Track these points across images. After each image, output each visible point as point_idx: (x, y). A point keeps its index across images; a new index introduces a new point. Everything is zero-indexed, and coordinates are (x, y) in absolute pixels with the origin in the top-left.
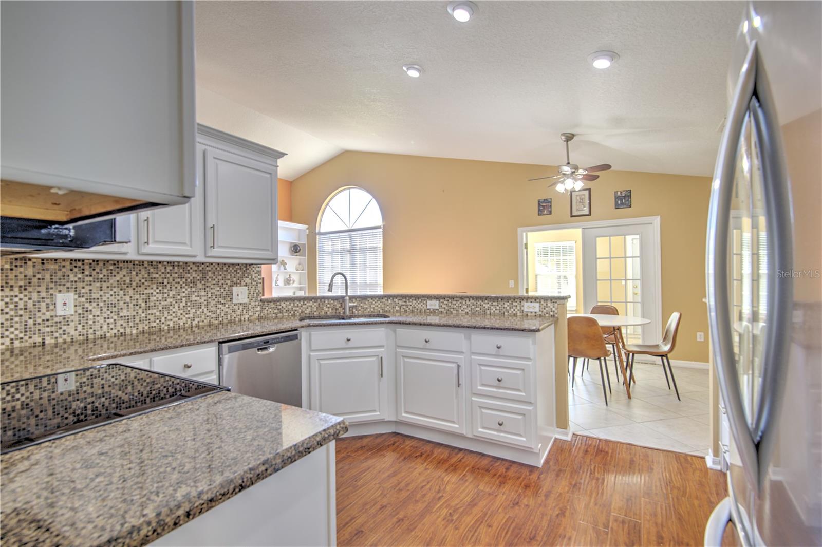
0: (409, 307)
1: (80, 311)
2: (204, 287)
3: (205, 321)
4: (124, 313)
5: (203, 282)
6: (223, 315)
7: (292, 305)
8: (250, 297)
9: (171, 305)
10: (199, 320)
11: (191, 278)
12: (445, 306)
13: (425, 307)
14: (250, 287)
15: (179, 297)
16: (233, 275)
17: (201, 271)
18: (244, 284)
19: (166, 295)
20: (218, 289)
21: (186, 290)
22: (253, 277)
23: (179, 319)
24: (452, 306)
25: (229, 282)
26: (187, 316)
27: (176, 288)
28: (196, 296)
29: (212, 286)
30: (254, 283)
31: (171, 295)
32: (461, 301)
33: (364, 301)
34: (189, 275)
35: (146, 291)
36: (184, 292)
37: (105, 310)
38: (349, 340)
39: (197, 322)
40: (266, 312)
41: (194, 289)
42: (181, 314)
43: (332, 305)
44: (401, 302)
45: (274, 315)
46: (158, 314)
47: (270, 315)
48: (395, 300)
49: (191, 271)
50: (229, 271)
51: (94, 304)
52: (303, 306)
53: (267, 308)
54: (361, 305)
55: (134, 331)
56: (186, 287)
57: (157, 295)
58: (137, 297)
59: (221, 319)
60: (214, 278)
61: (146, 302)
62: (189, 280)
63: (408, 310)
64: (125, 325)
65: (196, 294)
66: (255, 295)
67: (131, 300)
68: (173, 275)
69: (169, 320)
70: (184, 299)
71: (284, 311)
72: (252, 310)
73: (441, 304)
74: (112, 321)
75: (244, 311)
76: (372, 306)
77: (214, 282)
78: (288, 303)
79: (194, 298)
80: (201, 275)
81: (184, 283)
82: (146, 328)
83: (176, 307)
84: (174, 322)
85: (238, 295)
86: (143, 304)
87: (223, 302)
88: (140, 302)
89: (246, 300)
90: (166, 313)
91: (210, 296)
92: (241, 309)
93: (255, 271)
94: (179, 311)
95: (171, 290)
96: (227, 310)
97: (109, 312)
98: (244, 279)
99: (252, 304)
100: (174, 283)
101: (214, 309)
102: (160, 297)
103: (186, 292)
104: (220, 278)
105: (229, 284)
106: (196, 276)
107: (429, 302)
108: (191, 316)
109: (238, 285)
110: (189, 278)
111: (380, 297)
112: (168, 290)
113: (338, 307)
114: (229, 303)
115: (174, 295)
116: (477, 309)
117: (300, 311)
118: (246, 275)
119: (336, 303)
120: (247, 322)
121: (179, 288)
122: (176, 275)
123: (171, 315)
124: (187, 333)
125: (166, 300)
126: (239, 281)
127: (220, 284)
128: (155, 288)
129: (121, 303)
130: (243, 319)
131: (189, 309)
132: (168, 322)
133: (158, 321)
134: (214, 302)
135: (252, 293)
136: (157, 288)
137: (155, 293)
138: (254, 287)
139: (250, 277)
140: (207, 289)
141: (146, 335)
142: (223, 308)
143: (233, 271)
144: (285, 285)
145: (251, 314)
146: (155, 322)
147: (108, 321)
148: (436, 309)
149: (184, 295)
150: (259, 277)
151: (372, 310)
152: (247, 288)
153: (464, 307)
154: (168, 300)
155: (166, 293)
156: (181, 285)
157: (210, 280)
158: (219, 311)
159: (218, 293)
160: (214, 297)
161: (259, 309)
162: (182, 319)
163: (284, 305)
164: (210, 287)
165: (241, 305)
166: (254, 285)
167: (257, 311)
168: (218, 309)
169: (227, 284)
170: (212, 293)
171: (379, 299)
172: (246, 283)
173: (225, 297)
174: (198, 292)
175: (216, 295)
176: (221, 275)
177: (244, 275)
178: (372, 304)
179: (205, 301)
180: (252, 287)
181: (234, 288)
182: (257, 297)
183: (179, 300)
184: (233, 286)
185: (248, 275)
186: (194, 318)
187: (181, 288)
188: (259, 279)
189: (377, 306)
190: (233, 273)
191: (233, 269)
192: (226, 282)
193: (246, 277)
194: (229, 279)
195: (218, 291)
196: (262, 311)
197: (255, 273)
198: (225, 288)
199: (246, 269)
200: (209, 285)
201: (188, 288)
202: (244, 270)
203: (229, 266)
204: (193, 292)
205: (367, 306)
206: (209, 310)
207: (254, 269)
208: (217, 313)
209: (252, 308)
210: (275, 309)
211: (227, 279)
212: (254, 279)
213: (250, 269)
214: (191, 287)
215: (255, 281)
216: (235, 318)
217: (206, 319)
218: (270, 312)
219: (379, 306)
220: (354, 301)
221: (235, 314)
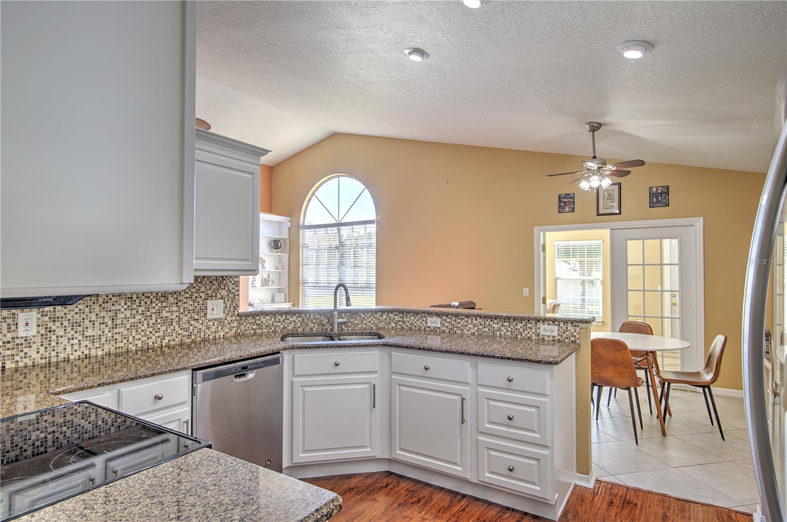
0: (407, 323)
1: (43, 332)
3: (176, 339)
4: (90, 332)
6: (196, 332)
7: (273, 320)
8: (226, 311)
9: (140, 323)
10: (169, 338)
12: (448, 324)
13: (425, 325)
14: (226, 300)
15: (148, 314)
18: (220, 296)
19: (134, 312)
20: (192, 303)
21: (157, 305)
22: (230, 289)
23: (148, 338)
24: (456, 325)
25: (203, 295)
26: (156, 335)
27: (146, 303)
28: (167, 312)
29: (185, 300)
30: (230, 295)
31: (140, 312)
32: (466, 319)
33: (355, 316)
35: (113, 308)
36: (154, 308)
37: (69, 329)
38: (337, 365)
39: (167, 341)
40: (243, 328)
41: (164, 304)
42: (151, 332)
43: (318, 321)
44: (397, 318)
45: (252, 331)
46: (125, 333)
47: (248, 332)
48: (390, 315)
50: (204, 282)
51: (58, 324)
52: (286, 321)
53: (245, 324)
54: (352, 320)
55: (100, 353)
56: (157, 302)
57: (125, 312)
58: (104, 314)
59: (193, 337)
61: (113, 319)
63: (405, 328)
64: (90, 346)
65: (167, 309)
66: (232, 309)
67: (97, 318)
69: (137, 339)
70: (154, 316)
71: (264, 326)
72: (228, 326)
73: (444, 322)
74: (76, 341)
75: (220, 327)
76: (364, 322)
77: (187, 295)
78: (269, 318)
79: (164, 314)
81: (154, 297)
82: (113, 348)
83: (145, 325)
84: (142, 342)
85: (213, 310)
86: (110, 323)
87: (196, 317)
88: (106, 320)
89: (222, 316)
90: (134, 331)
91: (182, 311)
92: (216, 325)
93: (233, 282)
94: (148, 329)
95: (140, 306)
96: (200, 326)
97: (73, 332)
98: (220, 291)
99: (228, 319)
101: (186, 326)
102: (128, 313)
103: (157, 308)
104: (194, 290)
105: (203, 297)
107: (429, 319)
108: (161, 334)
109: (214, 298)
111: (374, 312)
112: (137, 306)
113: (325, 323)
114: (203, 319)
115: (143, 311)
116: (485, 329)
117: (282, 326)
118: (222, 287)
119: (322, 318)
120: (222, 340)
121: (149, 303)
123: (140, 334)
124: (156, 353)
125: (134, 318)
126: (214, 294)
127: (194, 297)
128: (123, 304)
129: (87, 322)
130: (217, 336)
131: (159, 326)
132: (136, 342)
133: (125, 341)
134: (187, 318)
135: (228, 307)
136: (126, 304)
137: (122, 310)
138: (230, 300)
139: (226, 289)
140: (179, 303)
141: (112, 357)
142: (196, 324)
143: (208, 282)
144: (263, 286)
145: (226, 330)
146: (122, 342)
147: (72, 342)
148: (438, 328)
149: (154, 310)
151: (364, 326)
152: (223, 300)
153: (470, 326)
154: (137, 317)
155: (134, 309)
158: (191, 328)
159: (191, 308)
160: (186, 313)
161: (235, 325)
162: (151, 338)
163: (264, 320)
164: (182, 301)
165: (216, 320)
166: (231, 298)
167: (234, 327)
168: (191, 325)
169: (201, 297)
170: (184, 308)
171: (372, 314)
172: (222, 296)
173: (198, 312)
174: (170, 306)
175: (189, 310)
176: (194, 287)
177: (220, 287)
178: (364, 320)
179: (177, 317)
180: (228, 300)
181: (208, 301)
182: (234, 311)
183: (148, 316)
184: (208, 299)
185: (224, 287)
186: (164, 336)
187: (151, 303)
188: (236, 291)
189: (370, 322)
190: (208, 285)
191: (208, 280)
192: (200, 295)
193: (222, 289)
194: (203, 292)
195: (191, 305)
196: (239, 327)
197: (232, 284)
198: (198, 302)
199: (222, 280)
200: (182, 298)
201: (159, 302)
202: (221, 282)
203: (204, 277)
204: (164, 307)
205: (358, 322)
206: (181, 327)
207: (231, 279)
208: (189, 330)
209: (228, 324)
210: (254, 325)
211: (201, 292)
212: (230, 291)
213: (227, 280)
214: (162, 302)
215: (232, 293)
216: (209, 335)
217: (177, 337)
218: (248, 327)
219: (372, 322)
220: (343, 316)
221: (209, 330)
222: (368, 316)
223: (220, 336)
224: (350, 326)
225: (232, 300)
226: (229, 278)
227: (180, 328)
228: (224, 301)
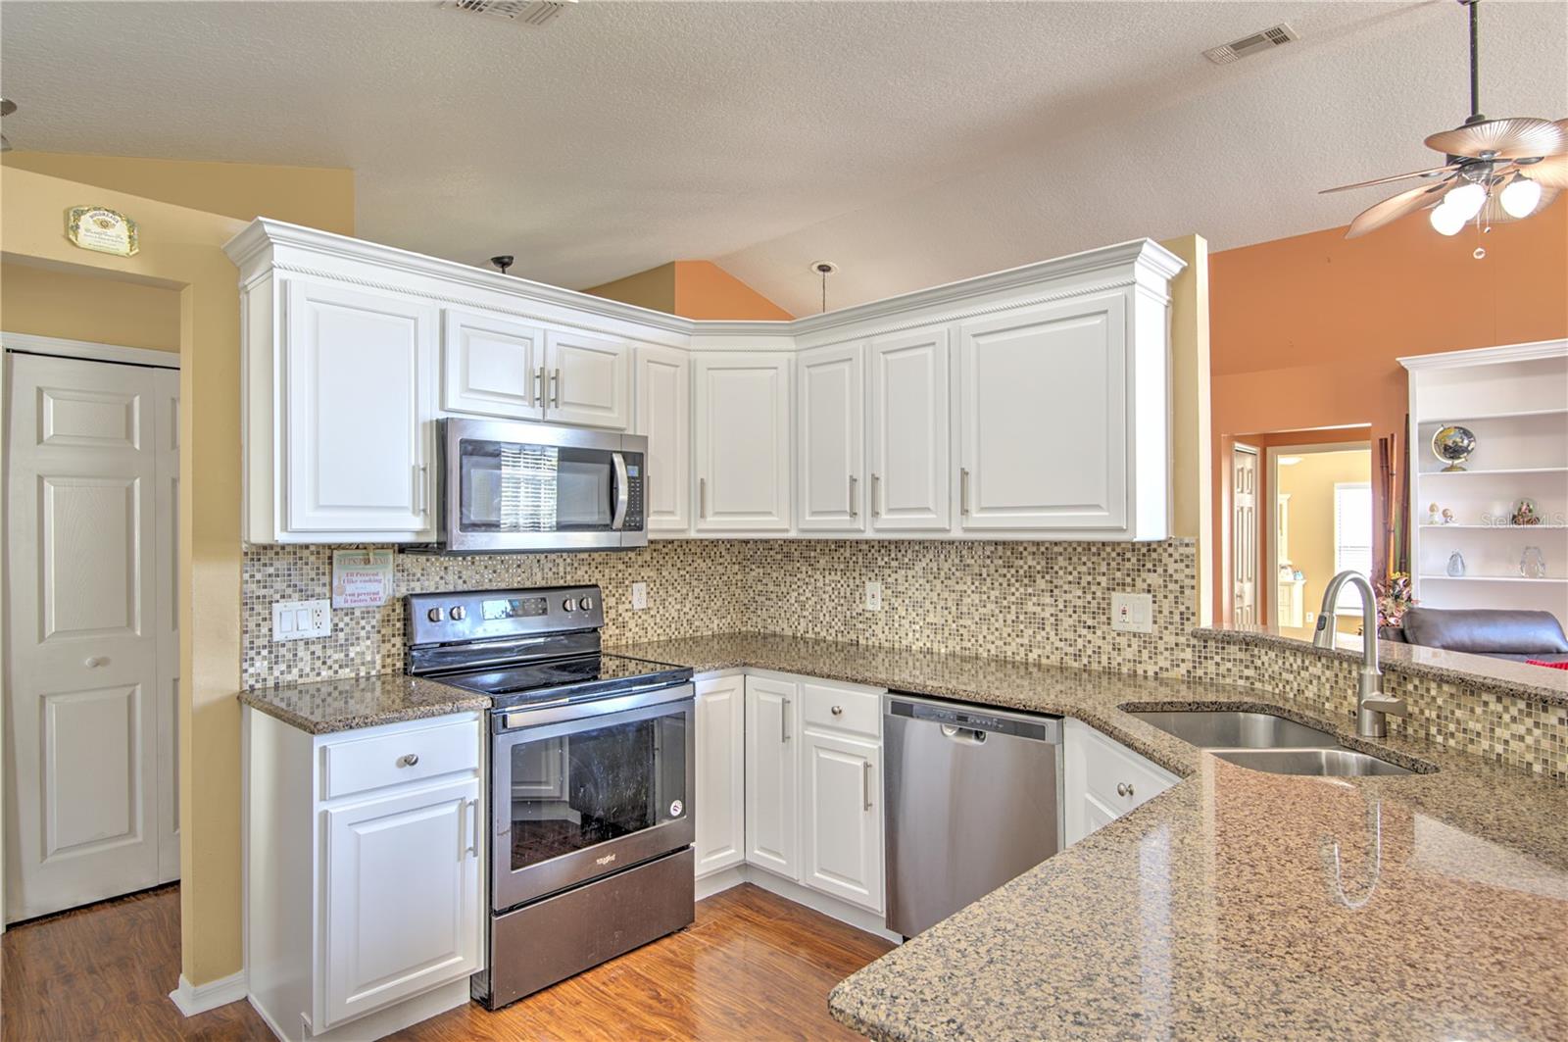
1: (887, 608)
2: (1050, 587)
3: (1052, 657)
4: (930, 619)
5: (1048, 577)
6: (1089, 652)
7: (1281, 662)
8: (1161, 621)
9: (993, 616)
10: (1040, 652)
11: (1026, 567)
14: (1160, 596)
15: (1005, 603)
16: (1113, 564)
17: (1043, 553)
18: (1145, 586)
19: (985, 597)
20: (1079, 593)
22: (1170, 571)
23: (1005, 644)
25: (1103, 580)
26: (1018, 640)
27: (1001, 584)
28: (1034, 604)
29: (1066, 587)
30: (1171, 586)
31: (993, 598)
34: (1021, 562)
35: (957, 587)
37: (910, 609)
39: (1036, 657)
40: (1212, 668)
41: (1030, 590)
45: (1241, 682)
46: (973, 627)
47: (1228, 681)
49: (1025, 553)
50: (1104, 554)
51: (900, 600)
53: (1217, 659)
55: (943, 651)
56: (1017, 585)
57: (972, 595)
58: (946, 595)
59: (1085, 660)
60: (1070, 568)
61: (957, 604)
62: (1021, 572)
64: (932, 637)
65: (1035, 599)
66: (1177, 618)
67: (939, 599)
68: (995, 561)
69: (989, 641)
70: (1013, 607)
72: (1167, 653)
74: (918, 627)
75: (1145, 654)
76: (1499, 731)
77: (1070, 578)
78: (1274, 655)
79: (1030, 607)
80: (1043, 563)
81: (1013, 576)
82: (958, 648)
83: (1001, 621)
84: (997, 647)
85: (1124, 612)
86: (954, 608)
87: (1090, 622)
88: (949, 604)
89: (1148, 627)
90: (985, 627)
91: (1061, 607)
92: (1135, 646)
93: (1177, 556)
94: (1004, 629)
95: (993, 589)
96: (1100, 642)
97: (914, 615)
99: (1165, 638)
100: (996, 575)
101: (1070, 635)
102: (976, 597)
103: (1017, 594)
104: (1084, 569)
106: (1034, 563)
108: (1026, 641)
109: (1128, 589)
110: (1021, 567)
112: (988, 588)
114: (1105, 628)
115: (996, 597)
118: (1149, 565)
120: (1151, 683)
121: (1005, 585)
122: (1001, 562)
123: (993, 633)
124: (1018, 673)
125: (985, 606)
126: (1128, 580)
127: (1084, 583)
128: (969, 583)
129: (928, 602)
130: (1140, 672)
131: (1022, 627)
132: (988, 646)
133: (973, 640)
134: (1071, 621)
135: (1166, 612)
136: (973, 583)
137: (969, 592)
138: (1171, 597)
139: (1160, 570)
140: (1056, 592)
141: (958, 661)
142: (1090, 637)
143: (1114, 555)
145: (1163, 663)
146: (969, 640)
147: (914, 626)
149: (1013, 599)
150: (1188, 571)
152: (1150, 596)
154: (988, 605)
155: (985, 593)
156: (1009, 580)
157: (1061, 573)
158: (1081, 641)
159: (1080, 602)
160: (1070, 611)
161: (1188, 655)
162: (1010, 644)
163: (1266, 660)
164: (1061, 587)
165: (1134, 636)
166: (1171, 591)
167: (1183, 661)
168: (1080, 636)
169: (1099, 584)
170: (1065, 601)
171: (1529, 706)
172: (1149, 585)
173: (1094, 613)
174: (1039, 595)
175: (1075, 606)
176: (1084, 564)
177: (1144, 565)
178: (1499, 725)
179: (1052, 615)
180: (1166, 597)
181: (1113, 593)
182: (1182, 624)
183: (1005, 607)
184: (1114, 589)
185: (1154, 565)
186: (1030, 646)
187: (1009, 585)
188: (1187, 576)
189: (1522, 738)
190: (1114, 559)
191: (1113, 550)
192: (1098, 580)
193: (1149, 571)
194: (1104, 574)
195: (1079, 597)
196: (1200, 663)
197: (1176, 562)
198: (1094, 593)
199: (1149, 550)
200: (1060, 582)
201: (1021, 586)
202: (1144, 555)
203: (1104, 544)
204: (1030, 595)
205: (1478, 727)
206: (1060, 636)
207: (1171, 550)
208: (1076, 646)
209: (1166, 649)
210: (1247, 667)
211: (1099, 574)
212: (1171, 576)
213: (1160, 550)
214: (1026, 585)
215: (1176, 582)
216: (1119, 664)
217: (1052, 653)
218: (1229, 670)
219: (1529, 740)
220: (1433, 692)
221: (1119, 655)
222: (1514, 711)
223: (1145, 672)
224: (1452, 735)
225: (1176, 597)
226: (1166, 546)
227: (1058, 638)
228: (1154, 596)
